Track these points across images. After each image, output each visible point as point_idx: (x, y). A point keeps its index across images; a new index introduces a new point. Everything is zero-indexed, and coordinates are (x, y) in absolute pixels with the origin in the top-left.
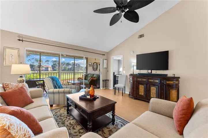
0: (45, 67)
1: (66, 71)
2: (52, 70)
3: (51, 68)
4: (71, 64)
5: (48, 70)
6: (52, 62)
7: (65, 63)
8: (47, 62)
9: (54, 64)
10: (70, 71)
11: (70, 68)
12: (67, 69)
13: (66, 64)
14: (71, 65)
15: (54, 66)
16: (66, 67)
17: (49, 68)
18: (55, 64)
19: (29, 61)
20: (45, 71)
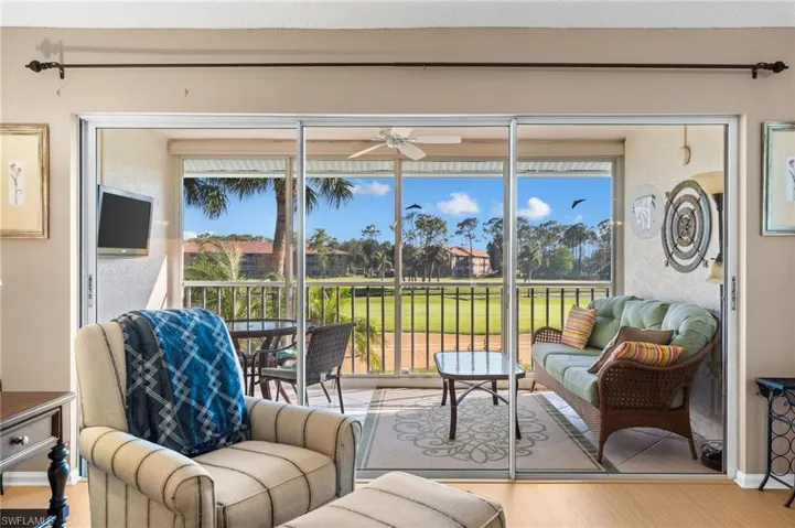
0: (458, 257)
1: (565, 278)
2: (491, 272)
3: (487, 261)
4: (593, 234)
5: (470, 274)
6: (488, 227)
7: (557, 229)
8: (466, 228)
9: (499, 240)
10: (584, 279)
11: (588, 260)
12: (571, 265)
13: (562, 235)
14: (595, 238)
15: (501, 250)
16: (561, 253)
17: (475, 261)
20: (460, 274)
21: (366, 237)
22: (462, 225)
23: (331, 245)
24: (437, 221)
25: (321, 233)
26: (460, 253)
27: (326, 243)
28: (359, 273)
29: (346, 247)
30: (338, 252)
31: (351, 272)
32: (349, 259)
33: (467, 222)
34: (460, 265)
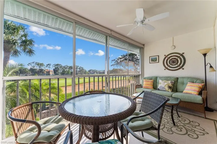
2: (54, 74)
6: (53, 66)
7: (68, 67)
9: (56, 68)
16: (68, 71)
17: (50, 72)
20: (47, 75)
22: (47, 65)
26: (46, 71)
33: (49, 64)
34: (47, 73)
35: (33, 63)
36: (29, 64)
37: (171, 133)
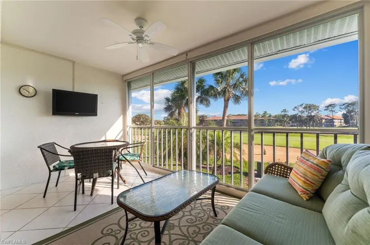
0: (326, 119)
2: (344, 125)
3: (343, 121)
5: (333, 126)
6: (343, 107)
8: (330, 108)
9: (349, 112)
15: (351, 116)
17: (335, 121)
18: (352, 111)
19: (295, 109)
20: (327, 126)
21: (283, 113)
22: (328, 107)
23: (270, 116)
24: (314, 106)
25: (265, 112)
27: (268, 116)
28: (281, 125)
29: (276, 116)
30: (272, 118)
31: (278, 125)
32: (277, 121)
33: (330, 105)
34: (327, 122)
35: (301, 106)
36: (295, 107)
37: (105, 232)
